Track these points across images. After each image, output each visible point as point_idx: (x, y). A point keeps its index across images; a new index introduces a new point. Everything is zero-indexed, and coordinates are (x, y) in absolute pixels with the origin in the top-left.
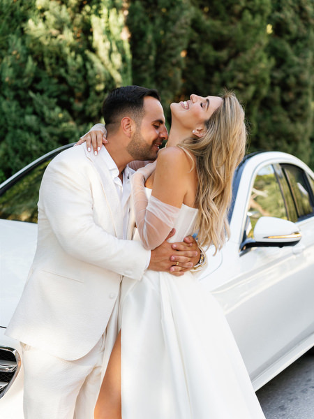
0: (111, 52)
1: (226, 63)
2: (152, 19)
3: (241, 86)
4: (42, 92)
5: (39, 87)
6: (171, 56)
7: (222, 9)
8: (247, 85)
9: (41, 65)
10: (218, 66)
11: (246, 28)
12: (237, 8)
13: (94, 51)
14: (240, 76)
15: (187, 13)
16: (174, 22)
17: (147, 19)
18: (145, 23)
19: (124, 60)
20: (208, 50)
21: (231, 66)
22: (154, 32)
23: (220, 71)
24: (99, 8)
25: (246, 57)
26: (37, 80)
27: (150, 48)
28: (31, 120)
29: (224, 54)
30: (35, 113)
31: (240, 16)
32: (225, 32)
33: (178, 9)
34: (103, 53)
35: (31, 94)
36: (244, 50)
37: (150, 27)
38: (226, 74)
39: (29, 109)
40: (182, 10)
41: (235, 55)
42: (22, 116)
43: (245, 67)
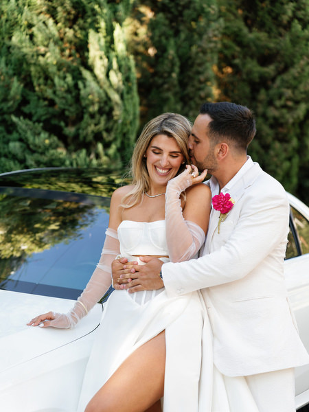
0: (109, 69)
1: (273, 80)
3: (290, 104)
4: (29, 116)
5: (26, 109)
6: (199, 73)
8: (297, 102)
10: (264, 82)
11: (295, 41)
12: (285, 18)
13: (90, 69)
14: (289, 93)
15: (214, 25)
16: (201, 35)
18: (167, 38)
20: (253, 67)
21: (278, 82)
23: (267, 88)
24: (96, 21)
25: (294, 71)
27: (173, 65)
28: (15, 146)
29: (270, 70)
30: (21, 140)
31: (288, 26)
32: (272, 45)
33: (203, 22)
35: (14, 119)
36: (292, 64)
37: (172, 42)
38: (273, 92)
39: (15, 135)
40: (209, 21)
41: (286, 69)
42: (7, 142)
43: (294, 83)
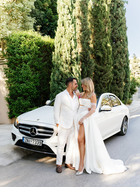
0: (76, 73)
1: (103, 75)
2: (86, 66)
3: (106, 80)
4: (62, 82)
5: (62, 81)
6: (90, 74)
7: (102, 63)
8: (108, 80)
9: (62, 76)
10: (101, 76)
11: (107, 68)
12: (105, 63)
13: (73, 73)
14: (106, 78)
15: (93, 65)
16: (91, 67)
17: (85, 66)
18: (85, 67)
19: (79, 75)
20: (99, 72)
21: (104, 76)
22: (87, 69)
23: (102, 77)
24: (74, 64)
25: (107, 73)
26: (62, 79)
27: (86, 72)
28: (60, 88)
29: (102, 73)
30: (61, 86)
31: (106, 65)
32: (103, 68)
33: (91, 64)
34: (75, 74)
35: (60, 82)
36: (107, 72)
37: (86, 68)
38: (103, 77)
39: (60, 85)
40: (92, 64)
41: (105, 73)
42: (59, 87)
43: (107, 76)
